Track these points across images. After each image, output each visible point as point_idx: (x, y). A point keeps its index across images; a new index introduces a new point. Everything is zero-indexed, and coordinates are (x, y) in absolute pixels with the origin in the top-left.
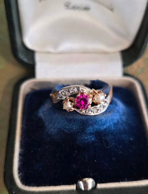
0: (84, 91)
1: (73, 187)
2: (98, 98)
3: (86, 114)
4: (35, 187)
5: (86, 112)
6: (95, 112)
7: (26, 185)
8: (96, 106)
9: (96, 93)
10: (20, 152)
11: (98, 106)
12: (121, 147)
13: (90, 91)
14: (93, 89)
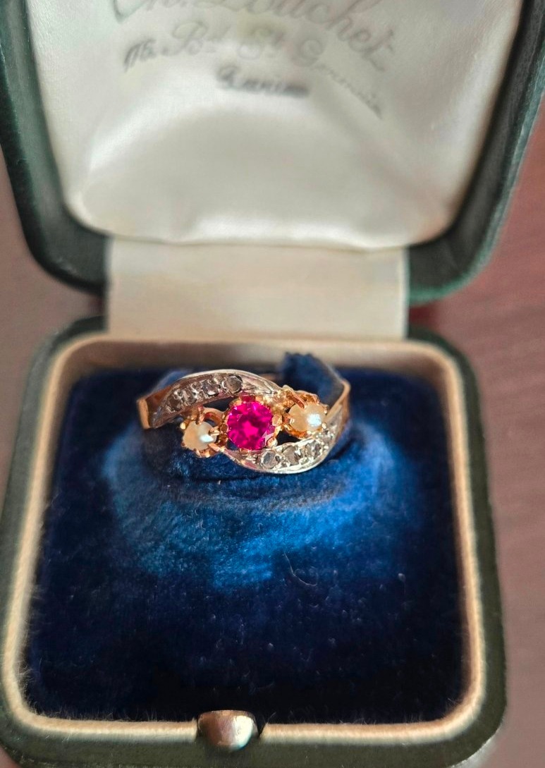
0: (257, 392)
1: (187, 731)
2: (303, 419)
3: (257, 469)
4: (66, 721)
5: (257, 460)
6: (288, 464)
7: (39, 712)
8: (293, 444)
9: (296, 401)
10: (34, 594)
11: (301, 444)
12: (360, 601)
13: (276, 393)
14: (287, 388)
